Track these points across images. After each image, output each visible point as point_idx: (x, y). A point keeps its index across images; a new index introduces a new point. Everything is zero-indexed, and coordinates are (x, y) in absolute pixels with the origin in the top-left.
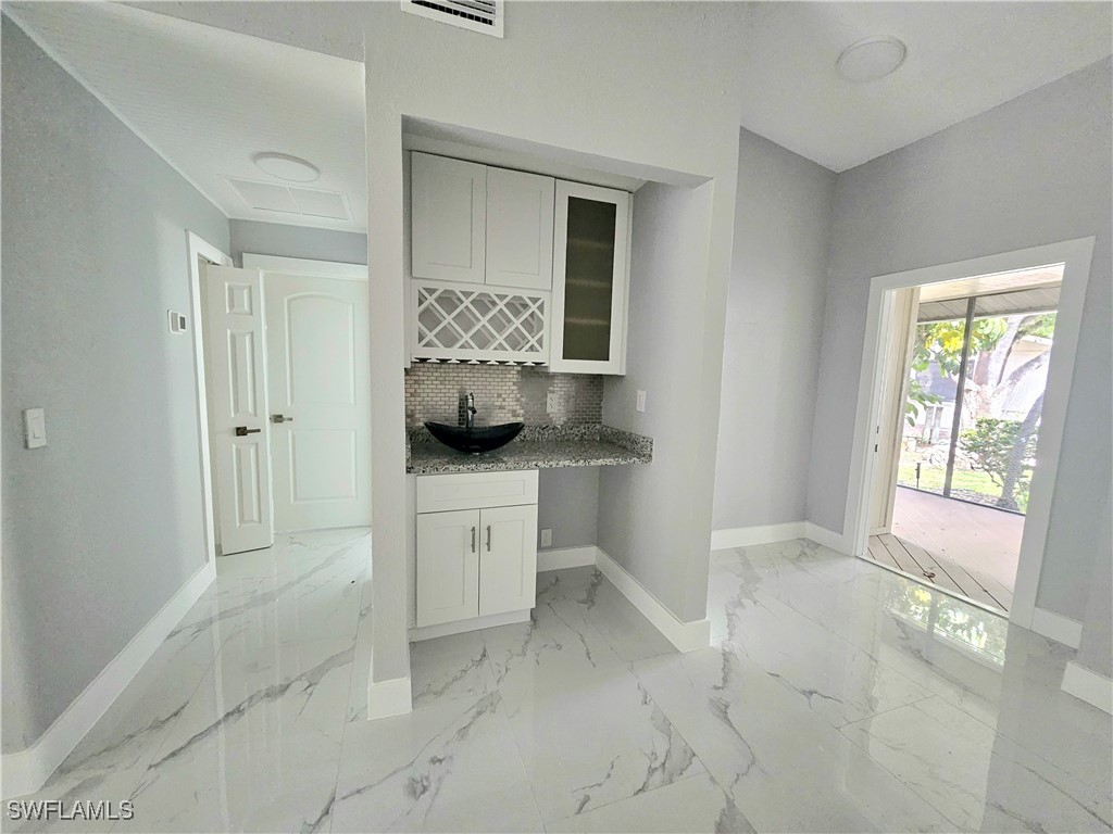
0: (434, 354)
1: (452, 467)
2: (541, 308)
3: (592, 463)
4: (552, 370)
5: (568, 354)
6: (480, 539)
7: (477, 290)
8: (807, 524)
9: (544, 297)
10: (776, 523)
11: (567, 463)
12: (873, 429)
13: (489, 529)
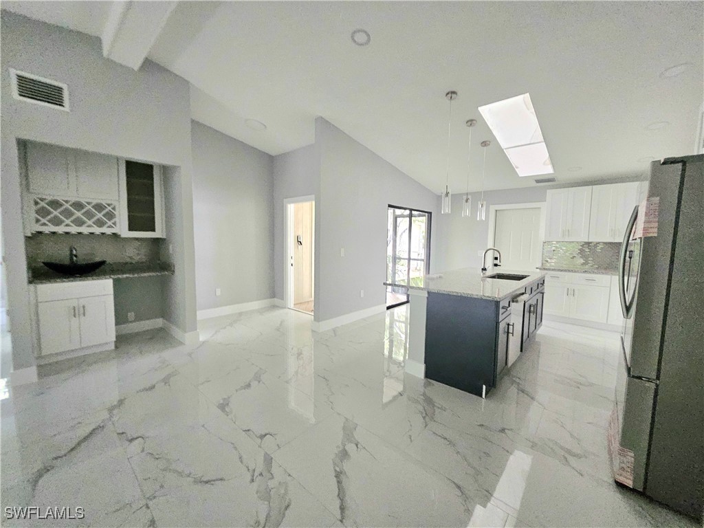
0: (47, 229)
1: (58, 280)
2: (114, 209)
3: (142, 275)
4: (123, 236)
5: (131, 228)
6: (78, 312)
7: (73, 200)
8: (275, 299)
9: (115, 203)
10: (259, 300)
11: (128, 275)
12: (290, 258)
13: (84, 307)
